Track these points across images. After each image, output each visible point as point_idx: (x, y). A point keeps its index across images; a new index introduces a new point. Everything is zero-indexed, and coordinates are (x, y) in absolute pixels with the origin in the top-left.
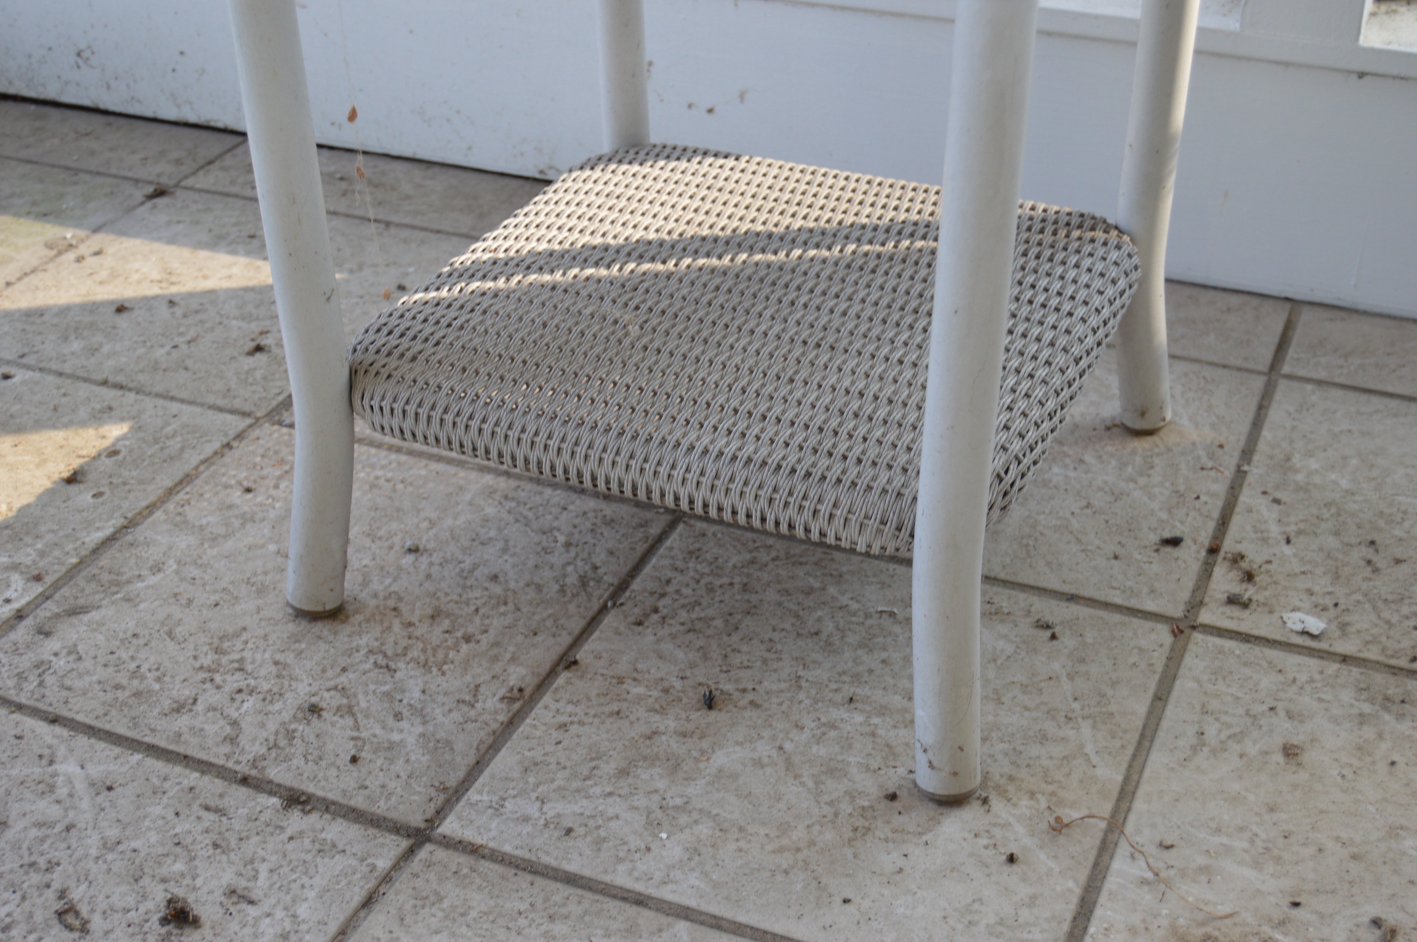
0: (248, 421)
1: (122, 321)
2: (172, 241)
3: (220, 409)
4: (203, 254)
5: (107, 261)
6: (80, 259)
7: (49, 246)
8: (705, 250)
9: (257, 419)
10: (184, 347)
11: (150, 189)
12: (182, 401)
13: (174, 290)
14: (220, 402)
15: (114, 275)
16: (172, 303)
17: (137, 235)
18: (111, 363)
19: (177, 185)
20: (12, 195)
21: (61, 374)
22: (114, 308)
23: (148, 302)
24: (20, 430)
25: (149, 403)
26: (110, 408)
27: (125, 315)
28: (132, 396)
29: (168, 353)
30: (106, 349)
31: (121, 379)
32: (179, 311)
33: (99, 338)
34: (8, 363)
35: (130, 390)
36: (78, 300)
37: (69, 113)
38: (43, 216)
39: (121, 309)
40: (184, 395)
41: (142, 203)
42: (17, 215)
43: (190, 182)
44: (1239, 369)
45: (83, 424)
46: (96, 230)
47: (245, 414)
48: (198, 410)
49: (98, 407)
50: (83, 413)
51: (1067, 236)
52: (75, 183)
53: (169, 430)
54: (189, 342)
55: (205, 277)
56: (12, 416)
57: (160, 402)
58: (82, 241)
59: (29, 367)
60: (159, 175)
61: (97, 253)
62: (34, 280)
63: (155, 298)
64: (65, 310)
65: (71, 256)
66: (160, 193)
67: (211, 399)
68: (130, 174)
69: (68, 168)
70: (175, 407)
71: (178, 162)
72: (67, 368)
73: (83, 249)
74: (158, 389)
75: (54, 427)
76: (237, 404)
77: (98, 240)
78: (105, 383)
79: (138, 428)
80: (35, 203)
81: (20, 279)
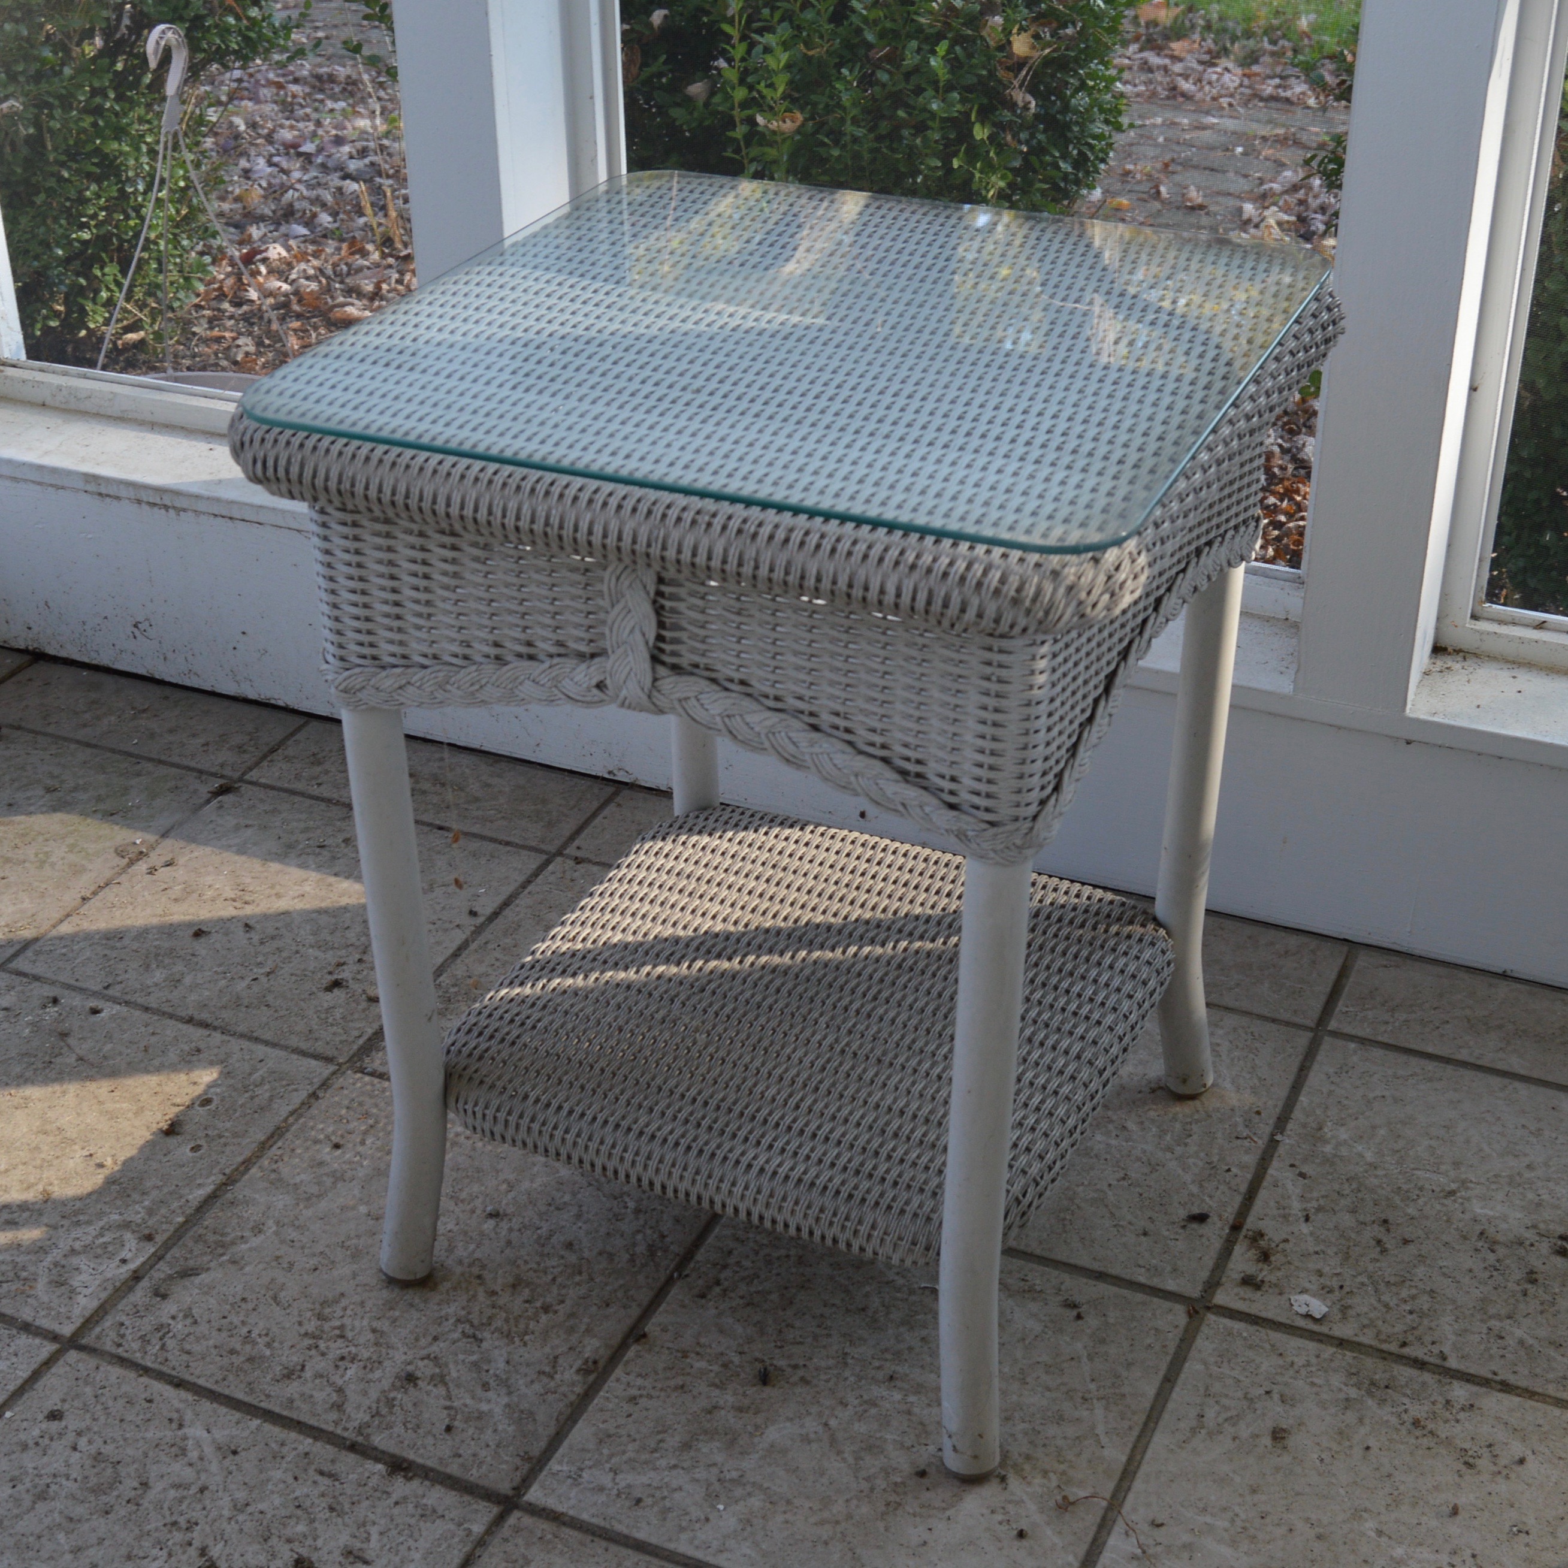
0: (332, 1068)
1: (201, 947)
2: (241, 851)
3: (303, 1053)
4: (275, 866)
5: (179, 873)
6: (152, 871)
7: (120, 853)
8: (767, 945)
9: (340, 1065)
10: (264, 979)
11: (217, 783)
12: (267, 1043)
13: (249, 910)
14: (303, 1046)
15: (188, 892)
16: (248, 927)
17: (206, 843)
18: (193, 997)
19: (241, 780)
20: (76, 789)
21: (147, 1009)
22: (191, 932)
23: (224, 923)
24: (114, 1073)
25: (235, 1044)
26: (199, 1050)
27: (202, 940)
28: (217, 1036)
29: (249, 987)
30: (188, 980)
31: (205, 1016)
32: (256, 937)
33: (180, 967)
34: (95, 994)
35: (215, 1028)
36: (155, 921)
37: (123, 681)
38: (109, 815)
39: (198, 934)
40: (268, 1036)
41: (208, 801)
42: (83, 814)
43: (253, 775)
44: (1288, 1024)
45: (174, 1068)
46: (164, 835)
47: (329, 1060)
48: (282, 1053)
49: (186, 1048)
50: (173, 1056)
51: (1106, 931)
52: (139, 774)
53: (256, 1076)
54: (268, 974)
55: (278, 896)
56: (105, 1057)
57: (245, 1044)
58: (153, 848)
59: (115, 1001)
60: (222, 766)
61: (169, 864)
62: (108, 894)
63: (231, 919)
64: (143, 933)
65: (142, 866)
66: (224, 790)
67: (294, 1041)
68: (193, 764)
69: (130, 755)
70: (261, 1050)
71: (241, 749)
72: (152, 1002)
73: (156, 858)
74: (242, 1028)
75: (147, 1071)
76: (319, 1047)
77: (168, 848)
78: (190, 1020)
79: (226, 1074)
80: (99, 799)
81: (95, 893)
